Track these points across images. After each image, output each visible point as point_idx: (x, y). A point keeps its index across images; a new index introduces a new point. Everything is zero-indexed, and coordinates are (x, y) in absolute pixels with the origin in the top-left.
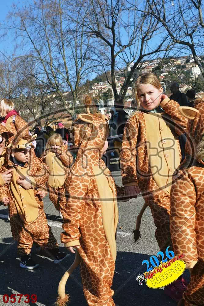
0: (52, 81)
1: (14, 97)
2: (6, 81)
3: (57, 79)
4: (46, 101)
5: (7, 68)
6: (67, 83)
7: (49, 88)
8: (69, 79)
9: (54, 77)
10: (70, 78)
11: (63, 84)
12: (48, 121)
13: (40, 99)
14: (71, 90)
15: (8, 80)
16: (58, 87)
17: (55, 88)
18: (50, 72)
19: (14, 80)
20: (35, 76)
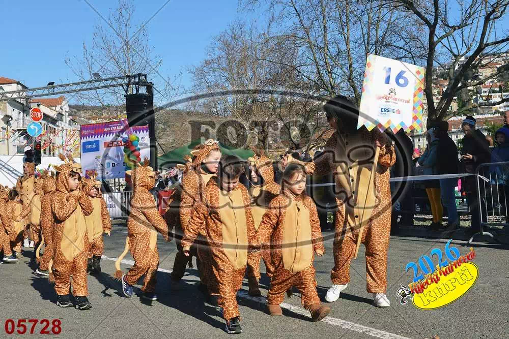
0: (324, 79)
1: (260, 101)
2: (250, 74)
3: (333, 75)
4: (311, 110)
5: (254, 52)
6: (349, 84)
7: (318, 90)
8: (353, 76)
9: (329, 72)
10: (354, 74)
11: (342, 85)
12: (312, 143)
13: (301, 107)
14: (355, 95)
15: (254, 73)
16: (333, 88)
17: (328, 91)
18: (322, 63)
19: (263, 73)
20: (298, 68)
